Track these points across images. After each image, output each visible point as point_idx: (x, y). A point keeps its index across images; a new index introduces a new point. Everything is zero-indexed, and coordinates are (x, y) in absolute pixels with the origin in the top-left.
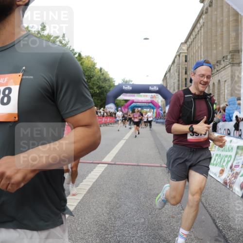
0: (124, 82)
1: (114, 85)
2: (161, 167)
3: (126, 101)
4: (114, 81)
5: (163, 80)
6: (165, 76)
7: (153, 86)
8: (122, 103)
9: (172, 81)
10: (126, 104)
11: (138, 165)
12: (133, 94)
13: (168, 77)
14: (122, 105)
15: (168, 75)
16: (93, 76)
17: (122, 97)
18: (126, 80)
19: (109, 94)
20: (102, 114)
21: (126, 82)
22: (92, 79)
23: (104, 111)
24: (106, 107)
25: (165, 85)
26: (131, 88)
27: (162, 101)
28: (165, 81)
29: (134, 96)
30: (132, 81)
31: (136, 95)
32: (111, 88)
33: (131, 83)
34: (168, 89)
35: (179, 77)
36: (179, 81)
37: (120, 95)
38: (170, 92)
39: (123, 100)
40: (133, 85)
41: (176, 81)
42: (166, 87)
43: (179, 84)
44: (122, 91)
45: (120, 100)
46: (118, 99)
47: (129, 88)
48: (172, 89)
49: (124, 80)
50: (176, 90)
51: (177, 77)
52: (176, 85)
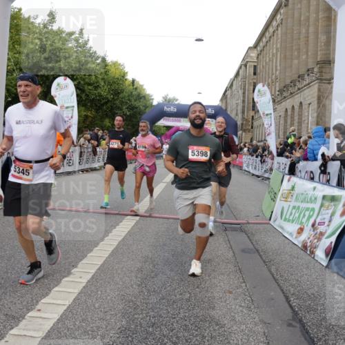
0: (166, 100)
1: (152, 105)
3: (169, 128)
4: (153, 99)
5: (221, 100)
6: (224, 94)
7: (207, 107)
8: (163, 131)
9: (235, 102)
10: (168, 133)
12: (179, 119)
13: (229, 96)
14: (163, 134)
15: (229, 93)
16: (122, 91)
17: (163, 122)
18: (168, 97)
21: (169, 101)
22: (121, 96)
25: (224, 107)
28: (224, 101)
29: (180, 121)
30: (177, 100)
31: (182, 119)
32: (147, 110)
33: (176, 103)
34: (229, 113)
35: (244, 97)
36: (244, 101)
37: (159, 120)
38: (231, 118)
39: (164, 126)
40: (179, 106)
41: (240, 101)
42: (226, 110)
43: (244, 107)
44: (161, 113)
45: (159, 127)
46: (156, 124)
47: (173, 109)
48: (234, 113)
49: (165, 98)
50: (240, 115)
51: (241, 95)
52: (240, 108)
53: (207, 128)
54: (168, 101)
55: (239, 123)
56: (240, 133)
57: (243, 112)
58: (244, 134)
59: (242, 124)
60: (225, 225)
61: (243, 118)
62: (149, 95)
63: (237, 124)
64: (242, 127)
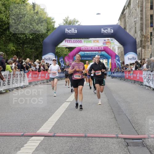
0: (66, 22)
1: (53, 28)
2: (117, 138)
3: (71, 49)
4: (54, 22)
5: (120, 19)
6: (122, 13)
7: (106, 27)
8: (66, 52)
9: (133, 20)
10: (71, 54)
11: (86, 137)
12: (80, 40)
13: (127, 15)
14: (65, 55)
15: (127, 11)
17: (65, 44)
18: (69, 20)
19: (47, 40)
20: (38, 67)
21: (70, 23)
23: (39, 63)
24: (43, 57)
25: (123, 27)
26: (76, 32)
27: (119, 48)
28: (123, 20)
29: (81, 42)
30: (77, 22)
31: (83, 40)
32: (49, 33)
33: (77, 24)
34: (128, 31)
35: (142, 14)
36: (142, 19)
37: (61, 42)
38: (130, 36)
39: (66, 48)
40: (79, 28)
41: (138, 19)
42: (125, 28)
43: (142, 24)
44: (64, 36)
45: (62, 48)
46: (59, 46)
47: (73, 31)
48: (133, 30)
49: (66, 21)
50: (139, 33)
51: (139, 13)
52: (138, 25)
53: (107, 47)
54: (69, 23)
55: (138, 40)
56: (139, 50)
57: (142, 30)
58: (143, 50)
59: (141, 41)
60: (127, 141)
61: (142, 35)
62: (50, 18)
63: (135, 42)
64: (141, 44)
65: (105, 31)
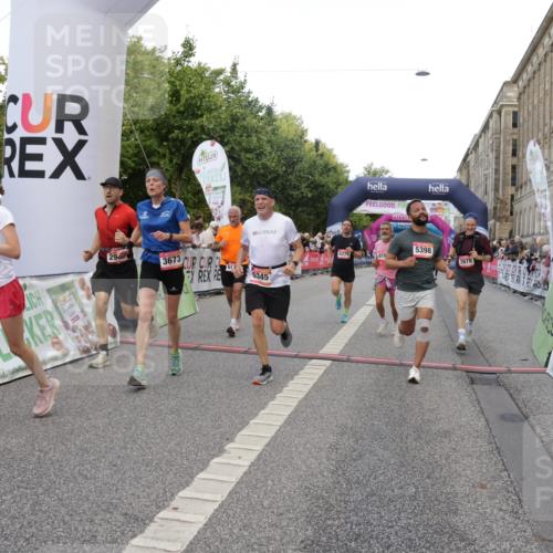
0: (369, 173)
1: (347, 180)
2: (455, 369)
3: (374, 217)
4: (348, 172)
5: (460, 170)
6: (464, 160)
7: (436, 182)
8: (365, 221)
9: (482, 172)
10: (374, 225)
11: (401, 365)
12: (391, 202)
13: (472, 164)
14: (365, 227)
15: (472, 158)
16: (300, 160)
17: (366, 208)
18: (373, 168)
19: (336, 200)
21: (375, 173)
22: (297, 167)
23: (322, 238)
24: (328, 229)
25: (464, 182)
26: (385, 188)
27: (456, 218)
28: (465, 172)
29: (393, 206)
30: (387, 172)
31: (396, 202)
32: (339, 190)
33: (387, 176)
34: (472, 190)
35: (497, 163)
36: (497, 171)
37: (360, 204)
38: (476, 198)
39: (367, 215)
40: (390, 181)
41: (491, 171)
42: (468, 186)
43: (497, 180)
44: (365, 195)
45: (360, 216)
46: (355, 212)
47: (381, 187)
48: (481, 190)
49: (368, 170)
50: (491, 194)
51: (493, 161)
52: (491, 182)
53: (436, 217)
54: (374, 175)
55: (490, 207)
56: (491, 223)
57: (496, 189)
58: (498, 224)
59: (495, 208)
60: (473, 375)
61: (497, 199)
62: (342, 164)
63: (486, 209)
64: (495, 213)
65: (435, 189)
